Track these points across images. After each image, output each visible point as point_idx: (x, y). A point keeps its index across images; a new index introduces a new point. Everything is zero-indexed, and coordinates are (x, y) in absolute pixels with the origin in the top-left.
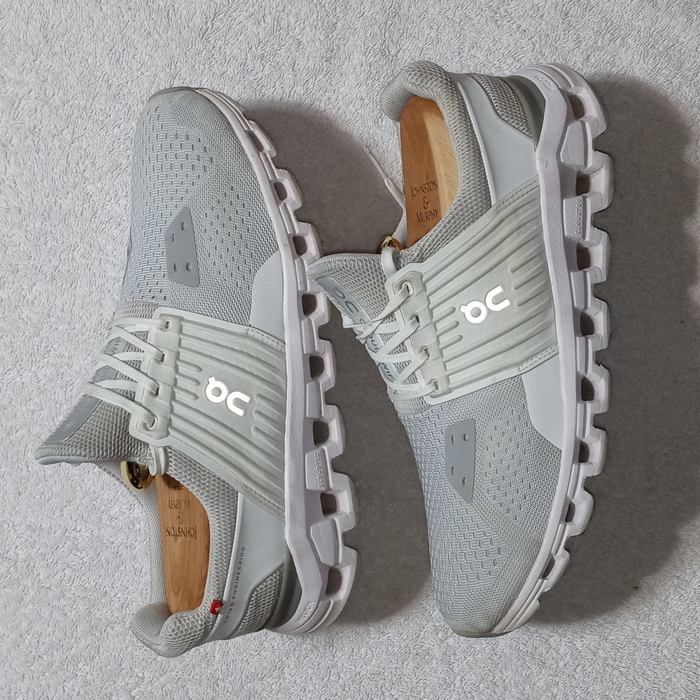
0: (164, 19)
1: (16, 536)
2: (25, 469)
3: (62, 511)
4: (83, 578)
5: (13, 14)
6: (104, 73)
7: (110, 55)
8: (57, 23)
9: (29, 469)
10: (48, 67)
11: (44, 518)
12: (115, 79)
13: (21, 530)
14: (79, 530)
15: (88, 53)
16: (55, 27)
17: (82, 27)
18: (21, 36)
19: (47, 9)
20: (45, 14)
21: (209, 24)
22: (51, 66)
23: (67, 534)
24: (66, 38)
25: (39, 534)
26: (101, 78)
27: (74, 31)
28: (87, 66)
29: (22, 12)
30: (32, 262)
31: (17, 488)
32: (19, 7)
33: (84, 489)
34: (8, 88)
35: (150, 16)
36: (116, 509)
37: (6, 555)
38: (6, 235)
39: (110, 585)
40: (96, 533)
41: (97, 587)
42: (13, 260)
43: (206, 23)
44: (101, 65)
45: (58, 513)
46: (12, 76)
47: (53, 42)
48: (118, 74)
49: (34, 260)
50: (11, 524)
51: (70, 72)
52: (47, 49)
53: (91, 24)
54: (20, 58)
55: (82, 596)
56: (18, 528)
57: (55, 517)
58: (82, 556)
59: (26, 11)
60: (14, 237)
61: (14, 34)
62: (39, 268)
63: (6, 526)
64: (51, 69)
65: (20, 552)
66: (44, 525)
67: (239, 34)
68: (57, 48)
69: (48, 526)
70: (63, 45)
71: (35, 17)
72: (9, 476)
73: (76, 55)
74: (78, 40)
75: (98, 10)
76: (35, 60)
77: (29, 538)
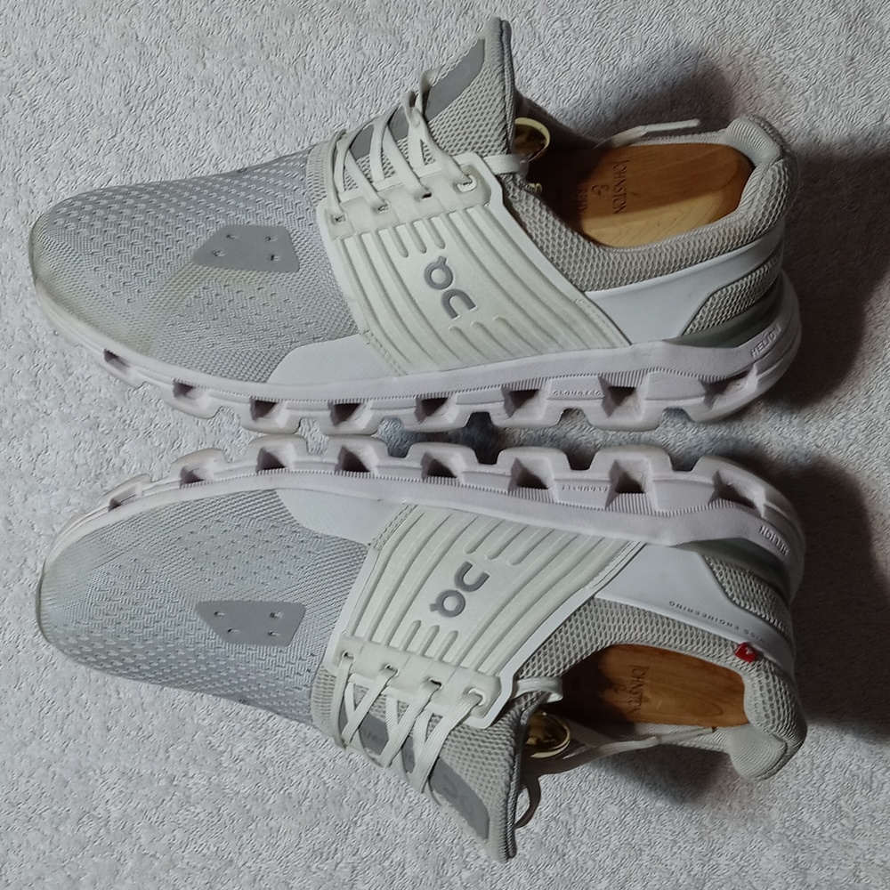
0: (291, 80)
1: (105, 788)
2: (114, 696)
3: (167, 751)
4: (200, 842)
5: (81, 71)
6: (211, 154)
7: (219, 129)
8: (143, 85)
9: (121, 695)
10: (133, 145)
11: (143, 762)
12: (226, 162)
13: (112, 778)
14: (191, 775)
15: (188, 127)
16: (140, 89)
17: (178, 91)
18: (94, 102)
19: (129, 64)
20: (127, 71)
21: (354, 83)
22: (137, 145)
23: (175, 783)
24: (156, 107)
25: (138, 783)
26: (208, 161)
27: (167, 95)
28: (187, 145)
29: (94, 70)
30: (118, 414)
31: (105, 722)
32: (91, 63)
33: (196, 721)
34: (78, 174)
35: (272, 75)
37: (93, 813)
38: (80, 377)
39: (237, 850)
40: (214, 779)
41: (219, 853)
42: (93, 411)
43: (351, 83)
44: (206, 143)
45: (161, 755)
46: (84, 158)
47: (138, 111)
48: (230, 155)
49: (121, 411)
50: (98, 771)
51: (164, 153)
52: (130, 121)
53: (190, 85)
54: (93, 134)
55: (200, 865)
56: (107, 776)
57: (158, 759)
58: (198, 811)
59: (100, 68)
60: (91, 380)
61: (84, 99)
62: (128, 422)
63: (91, 773)
64: (138, 148)
65: (113, 808)
66: (144, 771)
68: (144, 120)
69: (149, 772)
71: (113, 75)
73: (171, 129)
74: (174, 109)
75: (199, 67)
76: (115, 136)
77: (124, 789)
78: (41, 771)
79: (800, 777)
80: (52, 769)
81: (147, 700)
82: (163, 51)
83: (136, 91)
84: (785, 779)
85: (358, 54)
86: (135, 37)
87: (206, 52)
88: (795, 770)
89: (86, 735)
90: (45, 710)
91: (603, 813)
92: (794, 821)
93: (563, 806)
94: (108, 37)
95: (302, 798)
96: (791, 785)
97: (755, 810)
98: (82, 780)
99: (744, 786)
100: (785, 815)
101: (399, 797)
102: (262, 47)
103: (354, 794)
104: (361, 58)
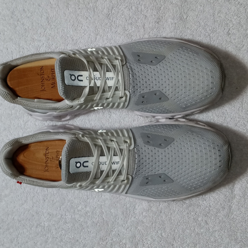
0: (92, 12)
3: (60, 207)
4: (69, 234)
5: (36, 14)
6: (71, 35)
7: (73, 28)
8: (52, 16)
10: (50, 34)
11: (54, 210)
12: (75, 37)
13: (45, 215)
14: (67, 215)
15: (64, 27)
16: (52, 18)
17: (62, 17)
18: (39, 22)
19: (48, 11)
21: (110, 12)
22: (51, 34)
23: (62, 217)
25: (52, 217)
26: (70, 37)
27: (59, 19)
28: (64, 33)
29: (39, 13)
31: (44, 199)
32: (38, 11)
33: (68, 199)
34: (35, 43)
35: (87, 11)
36: (80, 207)
37: (41, 224)
39: (79, 237)
40: (73, 217)
41: (74, 238)
43: (109, 12)
44: (69, 32)
45: (59, 209)
46: (37, 38)
47: (51, 24)
48: (76, 35)
50: (42, 213)
51: (58, 35)
52: (49, 27)
53: (65, 16)
54: (39, 31)
55: (69, 241)
57: (58, 210)
58: (68, 225)
59: (41, 12)
61: (37, 21)
63: (40, 213)
64: (51, 35)
65: (46, 223)
67: (122, 15)
68: (53, 26)
69: (55, 213)
70: (55, 25)
71: (44, 14)
72: (41, 194)
73: (60, 28)
74: (61, 22)
75: (67, 10)
76: (45, 32)
77: (49, 218)
78: (27, 212)
79: (246, 223)
80: (30, 212)
81: (55, 192)
82: (57, 6)
83: (51, 18)
84: (242, 224)
85: (111, 3)
86: (50, 2)
87: (69, 5)
88: (244, 221)
89: (39, 202)
90: (28, 195)
91: (185, 232)
92: (245, 237)
93: (172, 229)
94: (43, 3)
95: (97, 223)
96: (243, 225)
97: (232, 233)
98: (38, 215)
99: (229, 225)
100: (242, 235)
101: (125, 224)
102: (84, 3)
103: (112, 222)
104: (111, 4)
